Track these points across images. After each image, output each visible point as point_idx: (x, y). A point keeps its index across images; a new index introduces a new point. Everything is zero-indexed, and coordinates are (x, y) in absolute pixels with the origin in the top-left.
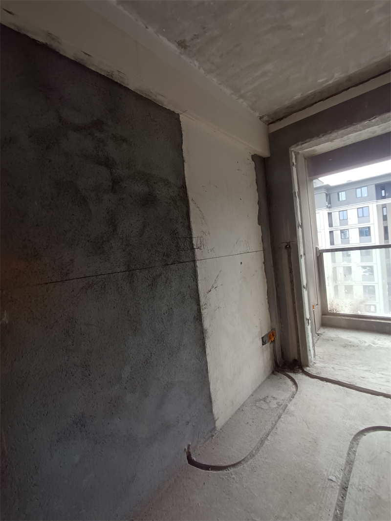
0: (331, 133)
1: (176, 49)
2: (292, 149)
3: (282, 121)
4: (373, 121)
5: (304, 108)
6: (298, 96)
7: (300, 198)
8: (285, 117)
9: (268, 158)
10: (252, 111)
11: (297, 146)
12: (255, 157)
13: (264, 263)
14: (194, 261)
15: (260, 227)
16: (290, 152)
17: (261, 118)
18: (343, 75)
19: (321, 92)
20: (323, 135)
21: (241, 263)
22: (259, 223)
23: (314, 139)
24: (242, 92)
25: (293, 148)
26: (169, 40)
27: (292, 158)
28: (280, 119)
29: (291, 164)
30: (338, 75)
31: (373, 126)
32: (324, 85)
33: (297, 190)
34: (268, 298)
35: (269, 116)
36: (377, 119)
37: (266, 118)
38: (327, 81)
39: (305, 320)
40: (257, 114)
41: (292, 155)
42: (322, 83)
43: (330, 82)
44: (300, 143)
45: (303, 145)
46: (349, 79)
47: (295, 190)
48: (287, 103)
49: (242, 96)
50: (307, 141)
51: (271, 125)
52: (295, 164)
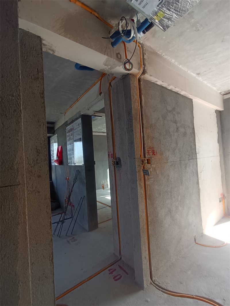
1: (195, 76)
9: (222, 111)
10: (217, 91)
12: (217, 111)
14: (197, 159)
15: (218, 144)
17: (220, 93)
21: (211, 161)
26: (194, 73)
37: (223, 93)
51: (225, 95)
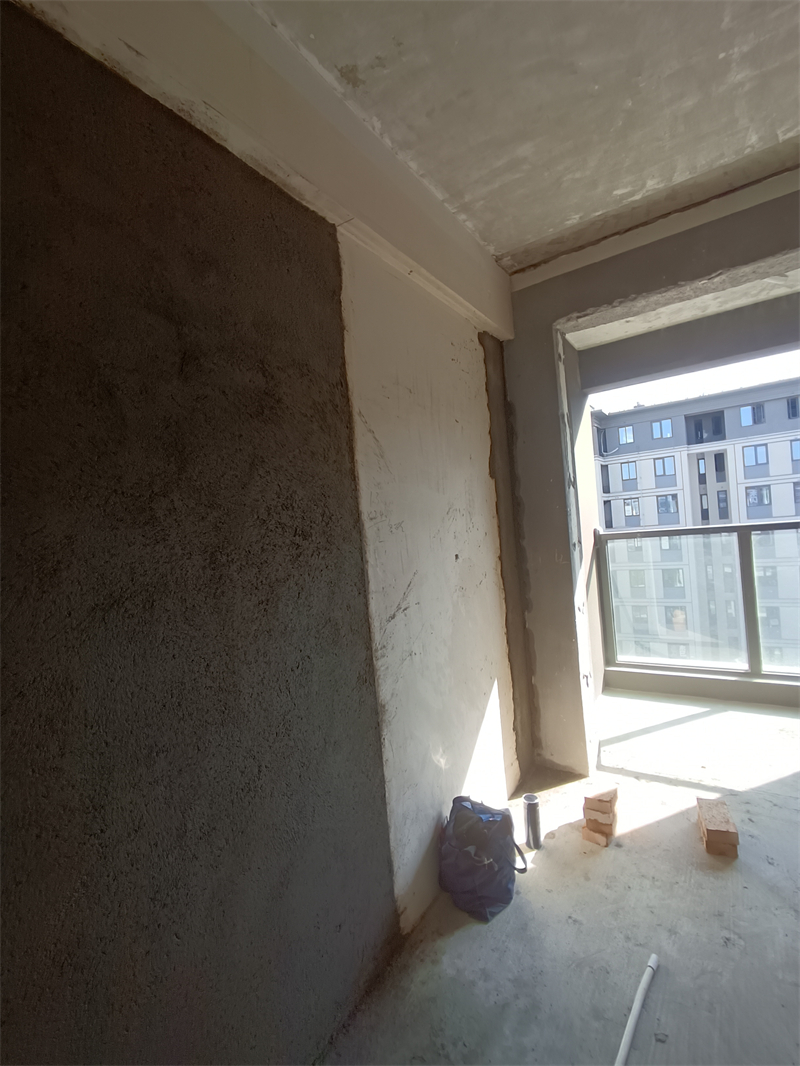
0: (635, 299)
1: (336, 84)
2: (558, 327)
3: (539, 269)
4: (716, 280)
5: (581, 248)
6: (574, 219)
7: (570, 427)
8: (545, 262)
9: (509, 341)
10: (482, 243)
11: (569, 320)
12: (483, 337)
13: (500, 558)
14: (361, 549)
15: (492, 482)
16: (554, 332)
17: (498, 259)
18: (661, 186)
19: (617, 216)
20: (621, 303)
21: (457, 556)
22: (492, 474)
23: (602, 308)
24: (467, 198)
25: (559, 324)
26: (322, 62)
27: (557, 345)
28: (535, 266)
29: (556, 357)
30: (653, 185)
31: (715, 290)
32: (625, 202)
33: (566, 411)
34: (507, 633)
35: (513, 256)
36: (723, 277)
37: (506, 261)
38: (632, 194)
39: (581, 677)
40: (492, 249)
41: (557, 338)
42: (623, 197)
43: (637, 197)
44: (575, 315)
45: (580, 320)
46: (673, 194)
47: (563, 409)
48: (550, 233)
49: (465, 208)
50: (588, 311)
51: (516, 275)
52: (563, 357)
